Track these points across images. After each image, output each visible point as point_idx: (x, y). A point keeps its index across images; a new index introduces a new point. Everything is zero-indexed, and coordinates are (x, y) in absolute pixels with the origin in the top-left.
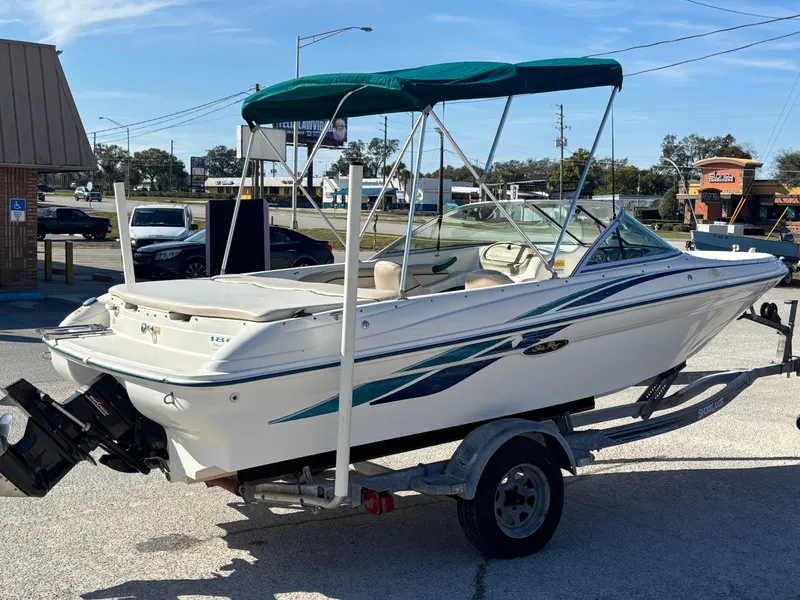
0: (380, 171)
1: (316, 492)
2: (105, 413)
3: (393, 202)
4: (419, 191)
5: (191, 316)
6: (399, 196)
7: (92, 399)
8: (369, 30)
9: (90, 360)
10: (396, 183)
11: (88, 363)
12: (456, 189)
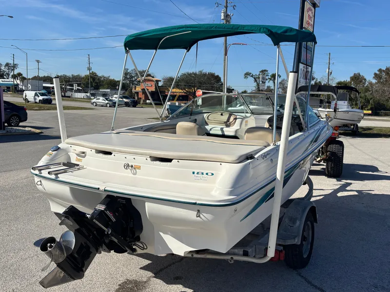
0: (10, 76)
1: (241, 252)
2: (114, 220)
3: (18, 89)
4: (29, 85)
5: (172, 160)
6: (20, 87)
7: (108, 213)
8: (12, 17)
9: (107, 189)
10: (18, 82)
11: (105, 191)
12: (44, 85)
